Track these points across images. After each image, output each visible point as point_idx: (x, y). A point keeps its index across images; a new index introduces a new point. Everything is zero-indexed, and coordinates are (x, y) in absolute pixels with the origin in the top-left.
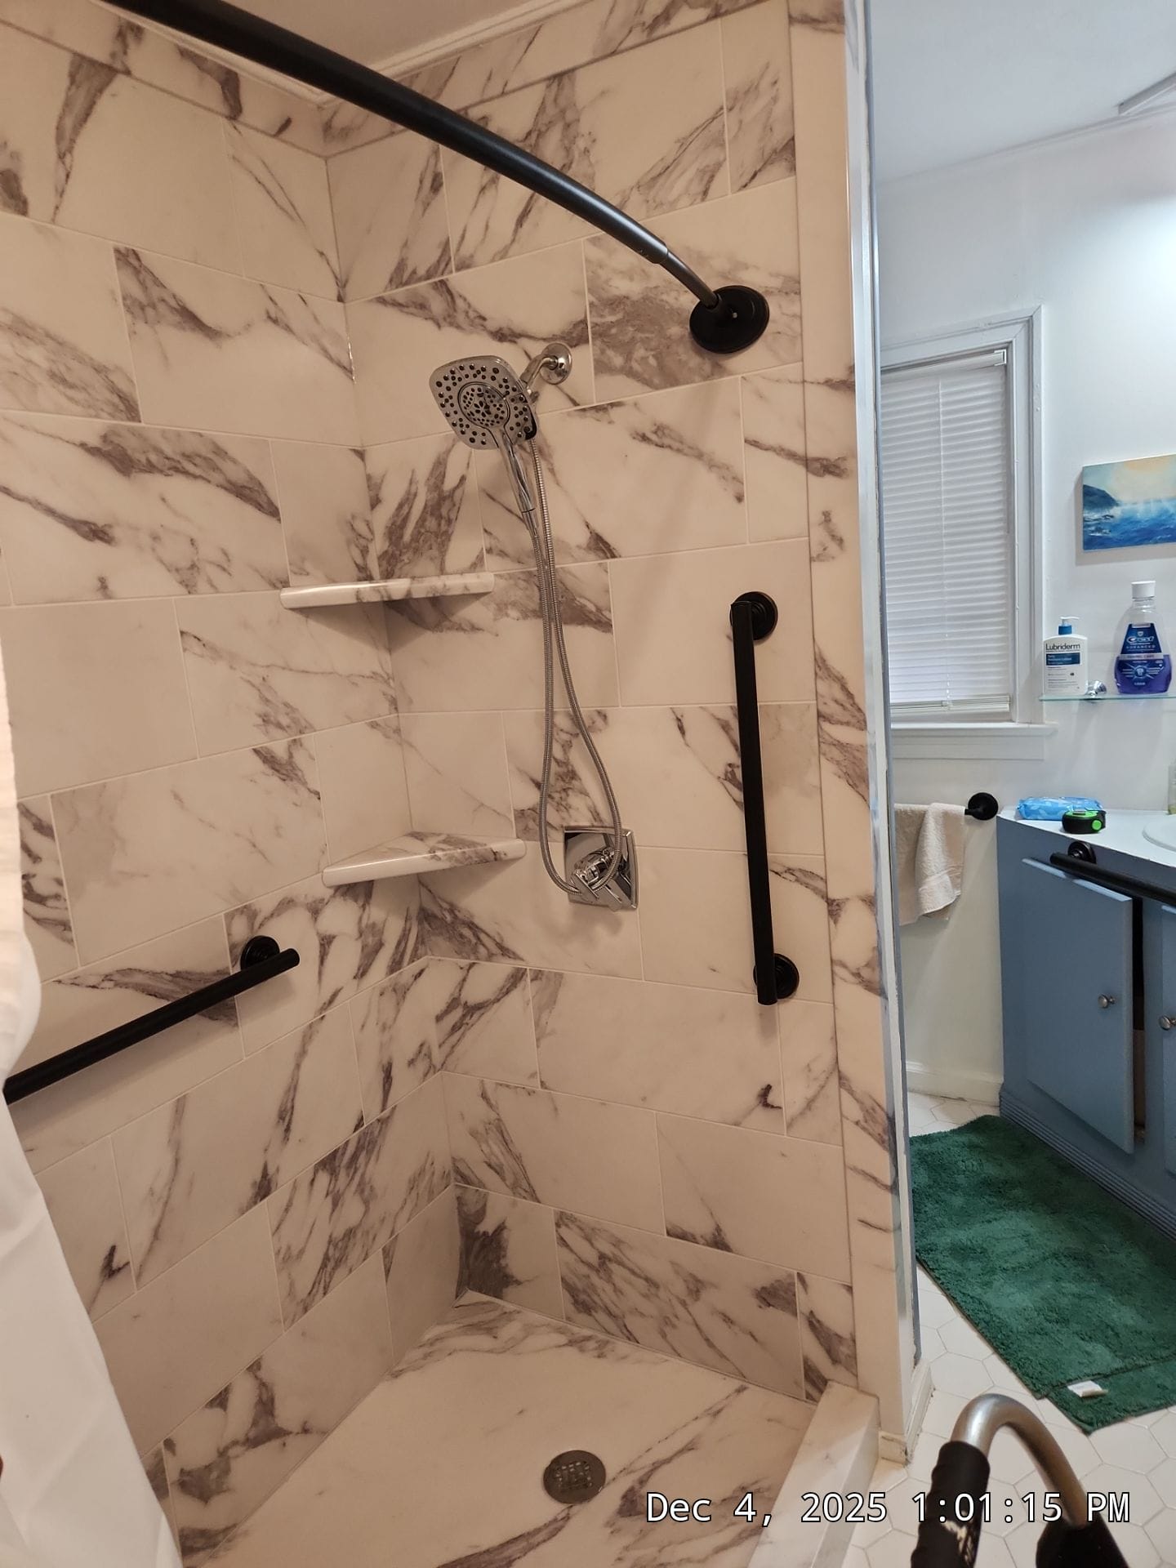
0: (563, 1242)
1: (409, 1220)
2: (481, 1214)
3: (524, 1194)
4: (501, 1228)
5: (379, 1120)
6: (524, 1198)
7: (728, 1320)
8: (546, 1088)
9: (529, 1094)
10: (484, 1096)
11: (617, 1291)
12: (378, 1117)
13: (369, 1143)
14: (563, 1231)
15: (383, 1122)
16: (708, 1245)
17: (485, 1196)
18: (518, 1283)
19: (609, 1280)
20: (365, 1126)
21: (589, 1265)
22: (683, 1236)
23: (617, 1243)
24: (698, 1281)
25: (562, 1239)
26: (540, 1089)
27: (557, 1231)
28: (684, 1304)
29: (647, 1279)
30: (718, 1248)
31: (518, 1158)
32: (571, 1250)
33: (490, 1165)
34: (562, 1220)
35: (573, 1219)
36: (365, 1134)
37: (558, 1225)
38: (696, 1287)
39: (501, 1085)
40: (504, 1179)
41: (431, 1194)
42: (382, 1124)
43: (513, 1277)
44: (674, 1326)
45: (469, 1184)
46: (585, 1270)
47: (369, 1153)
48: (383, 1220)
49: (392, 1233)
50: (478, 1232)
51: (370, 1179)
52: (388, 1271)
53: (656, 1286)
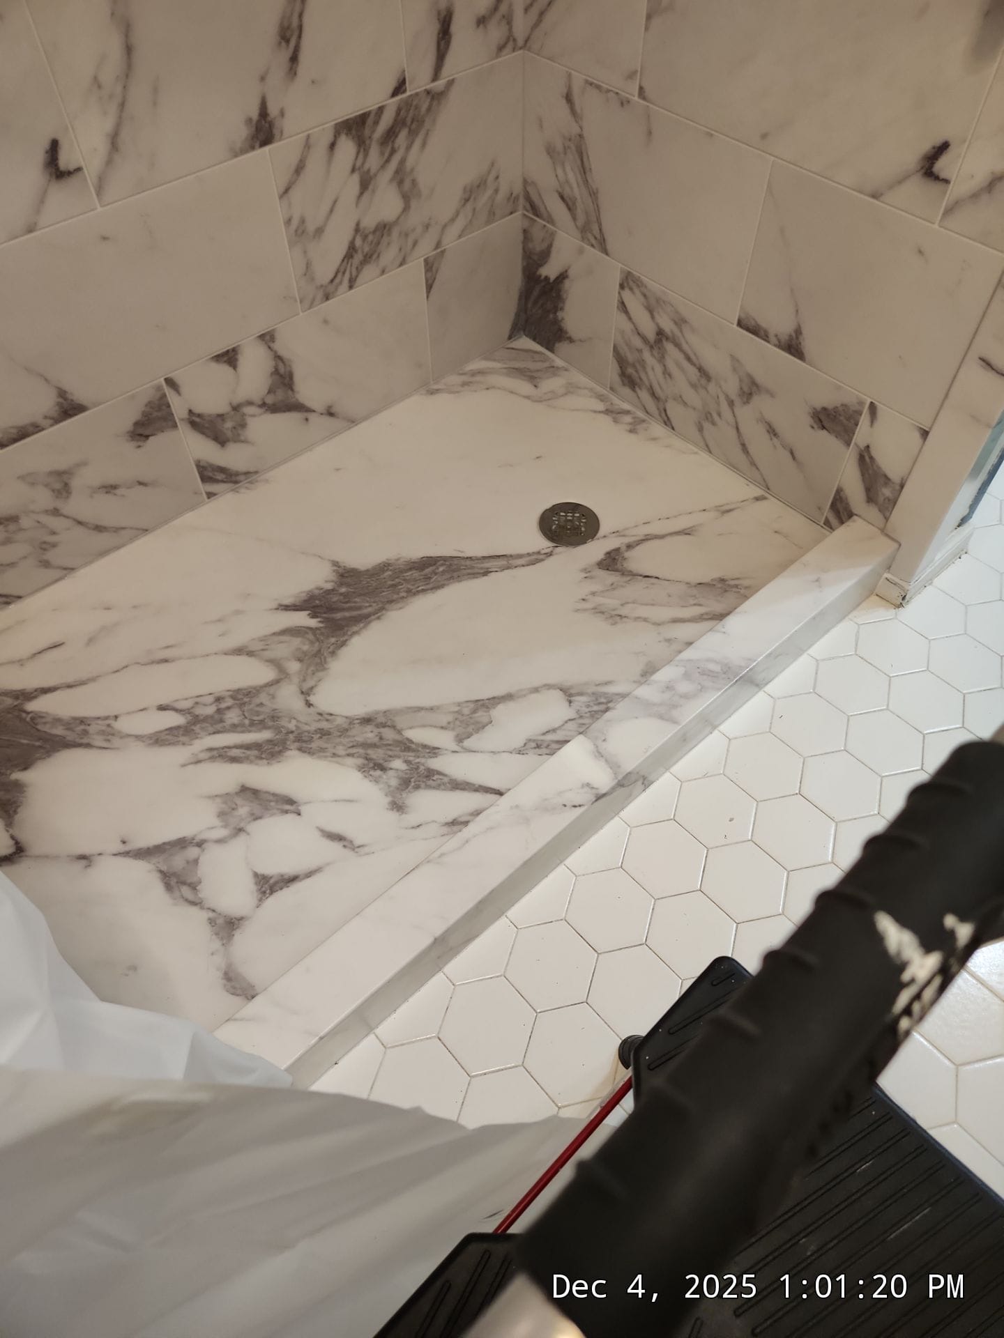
0: (623, 306)
1: (460, 237)
2: (545, 255)
3: (593, 241)
4: (563, 277)
5: (428, 92)
6: (592, 246)
7: (772, 432)
8: (644, 99)
9: (622, 104)
10: (569, 98)
11: (667, 373)
12: (428, 87)
13: (412, 122)
14: (627, 295)
15: (436, 97)
16: (780, 346)
17: (553, 234)
18: (571, 340)
19: (661, 359)
20: (408, 93)
21: (645, 339)
22: (755, 330)
23: (680, 322)
24: (754, 383)
25: (623, 303)
26: (636, 98)
27: (619, 293)
28: (731, 404)
29: (700, 369)
30: (791, 353)
31: (594, 194)
32: (630, 319)
33: (562, 198)
34: (628, 281)
35: (639, 283)
36: (408, 104)
37: (622, 286)
38: (750, 389)
39: (591, 84)
40: (574, 218)
41: (492, 216)
42: (433, 98)
43: (566, 333)
44: (714, 423)
45: (537, 216)
46: (638, 342)
47: (413, 134)
48: (427, 227)
49: (438, 245)
50: (540, 276)
51: (412, 170)
52: (429, 287)
53: (709, 378)
